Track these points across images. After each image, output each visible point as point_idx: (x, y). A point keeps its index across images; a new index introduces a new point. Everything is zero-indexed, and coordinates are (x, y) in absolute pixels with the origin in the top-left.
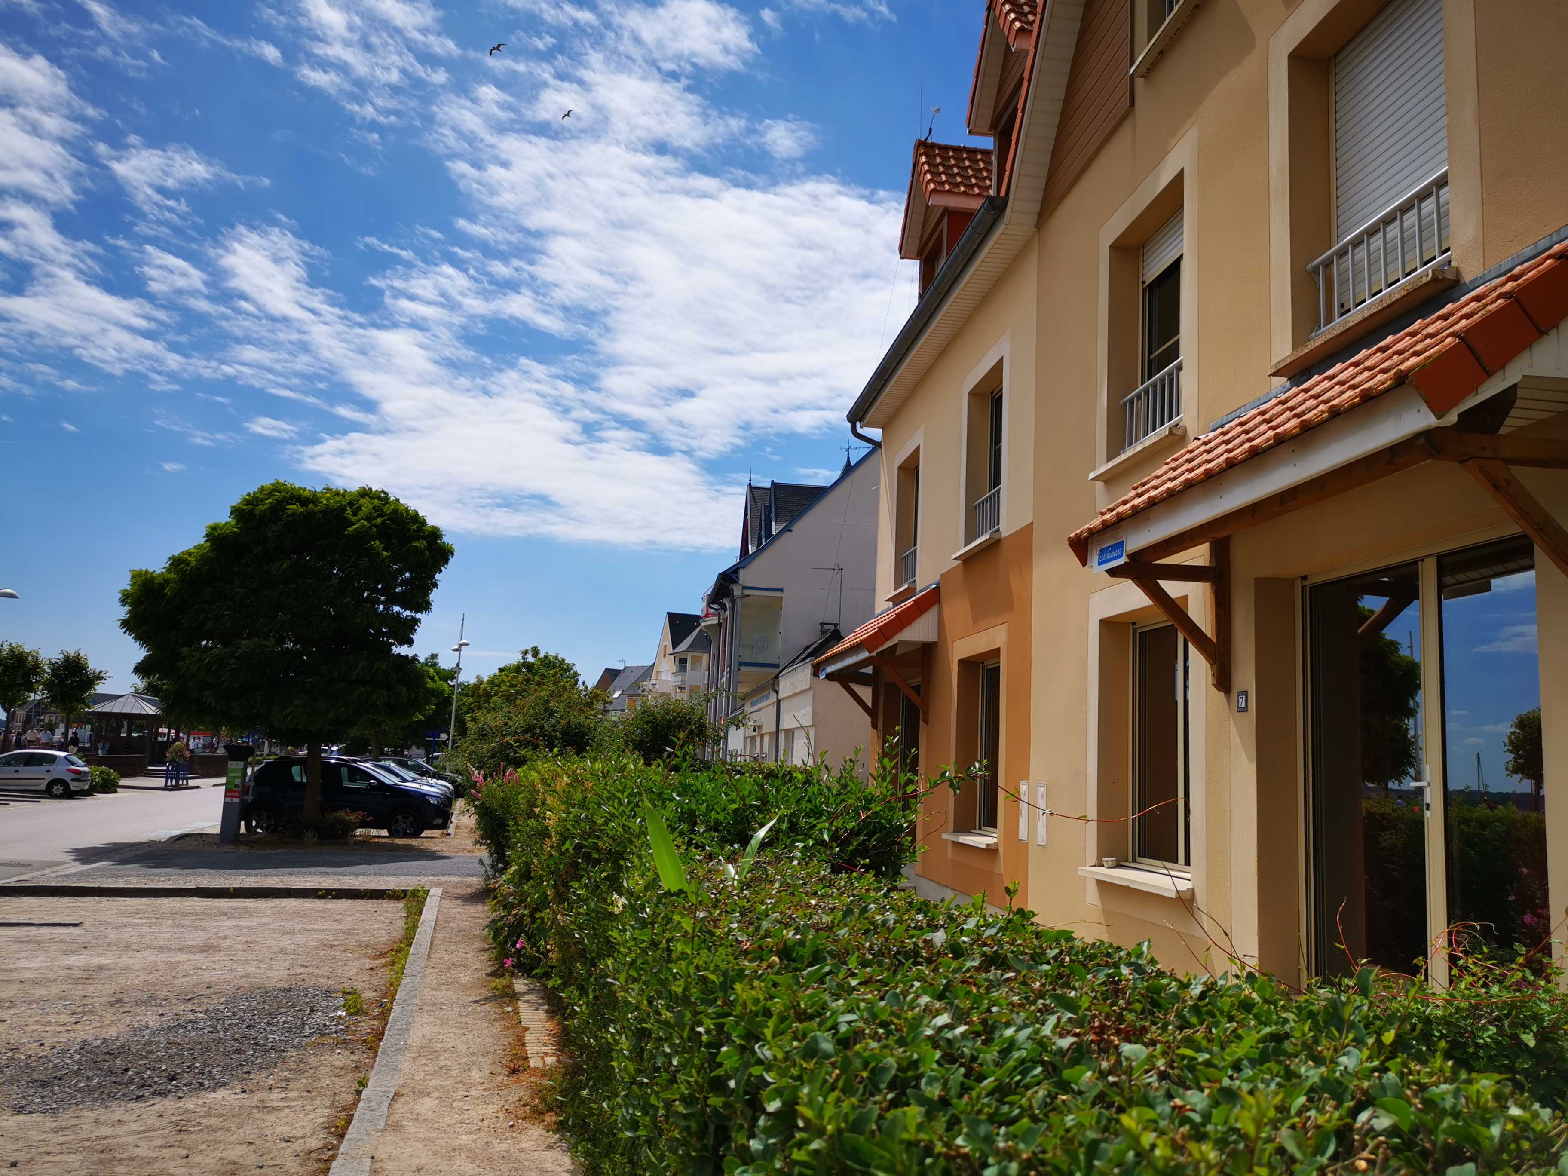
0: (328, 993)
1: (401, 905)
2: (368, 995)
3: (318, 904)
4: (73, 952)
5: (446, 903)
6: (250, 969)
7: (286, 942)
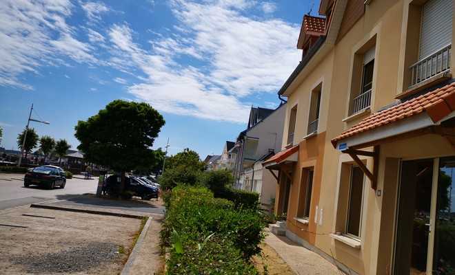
0: (115, 246)
1: (140, 221)
2: (126, 248)
3: (119, 218)
4: (52, 226)
5: (153, 222)
6: (97, 236)
7: (108, 229)
